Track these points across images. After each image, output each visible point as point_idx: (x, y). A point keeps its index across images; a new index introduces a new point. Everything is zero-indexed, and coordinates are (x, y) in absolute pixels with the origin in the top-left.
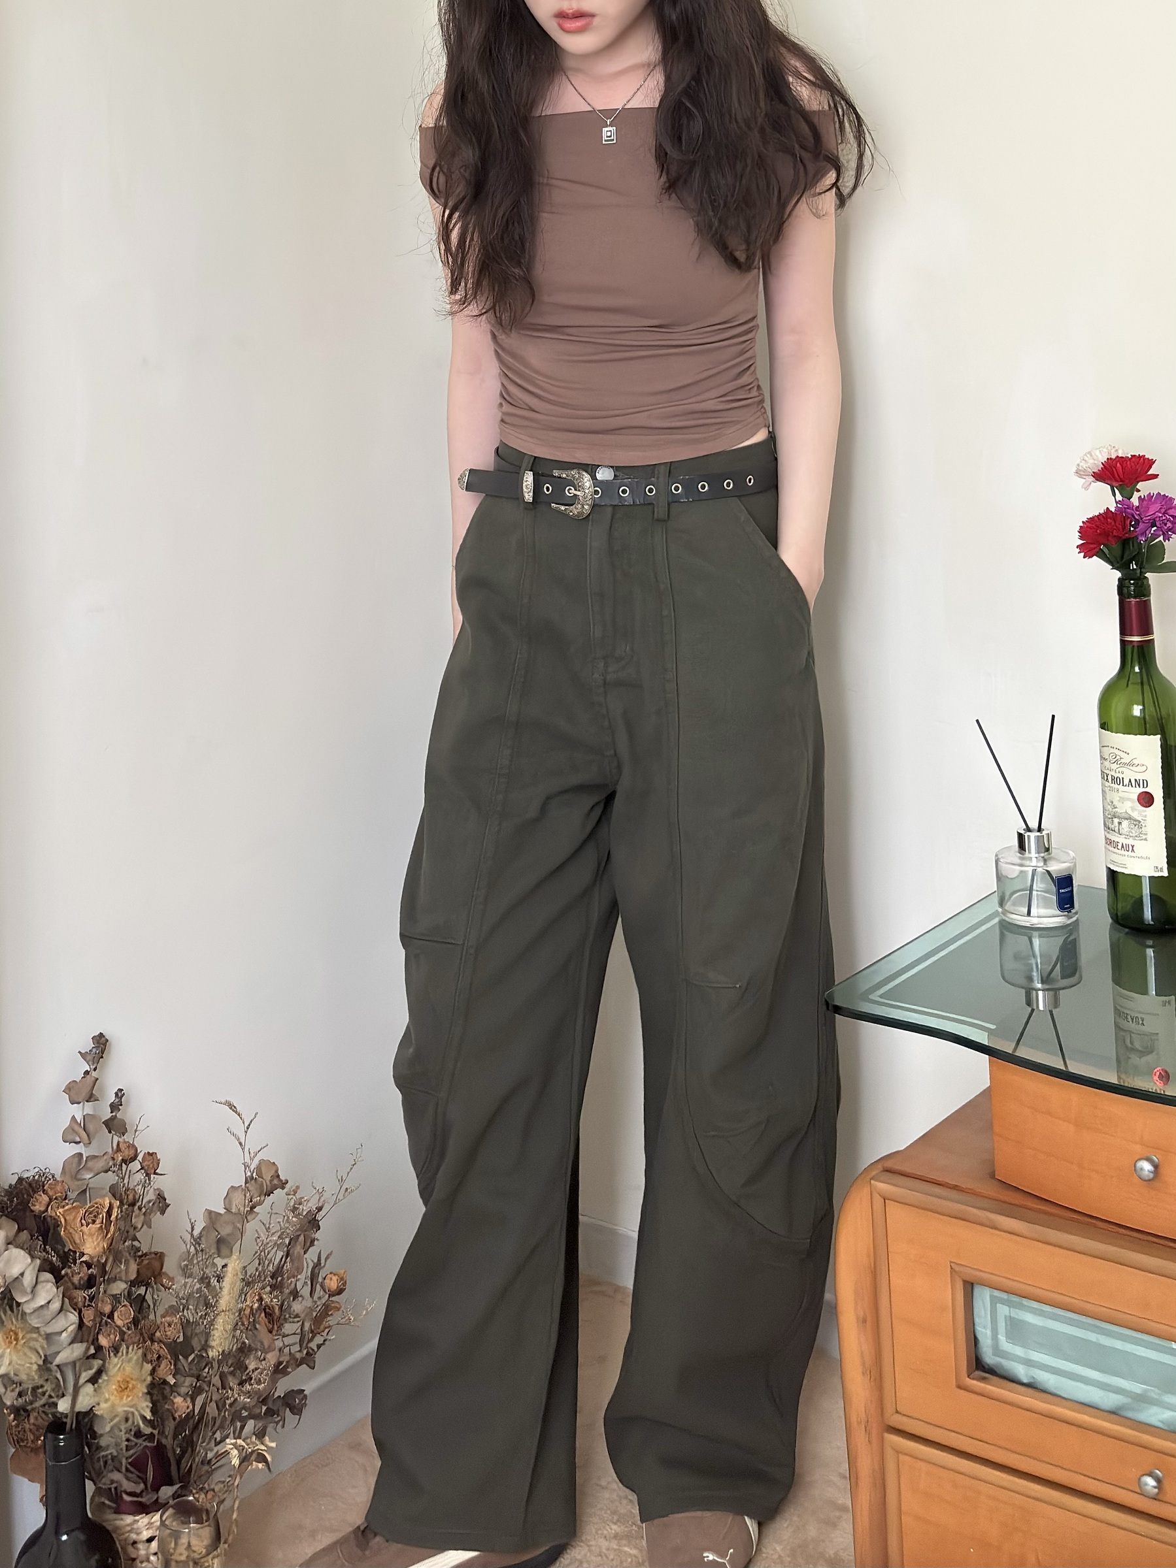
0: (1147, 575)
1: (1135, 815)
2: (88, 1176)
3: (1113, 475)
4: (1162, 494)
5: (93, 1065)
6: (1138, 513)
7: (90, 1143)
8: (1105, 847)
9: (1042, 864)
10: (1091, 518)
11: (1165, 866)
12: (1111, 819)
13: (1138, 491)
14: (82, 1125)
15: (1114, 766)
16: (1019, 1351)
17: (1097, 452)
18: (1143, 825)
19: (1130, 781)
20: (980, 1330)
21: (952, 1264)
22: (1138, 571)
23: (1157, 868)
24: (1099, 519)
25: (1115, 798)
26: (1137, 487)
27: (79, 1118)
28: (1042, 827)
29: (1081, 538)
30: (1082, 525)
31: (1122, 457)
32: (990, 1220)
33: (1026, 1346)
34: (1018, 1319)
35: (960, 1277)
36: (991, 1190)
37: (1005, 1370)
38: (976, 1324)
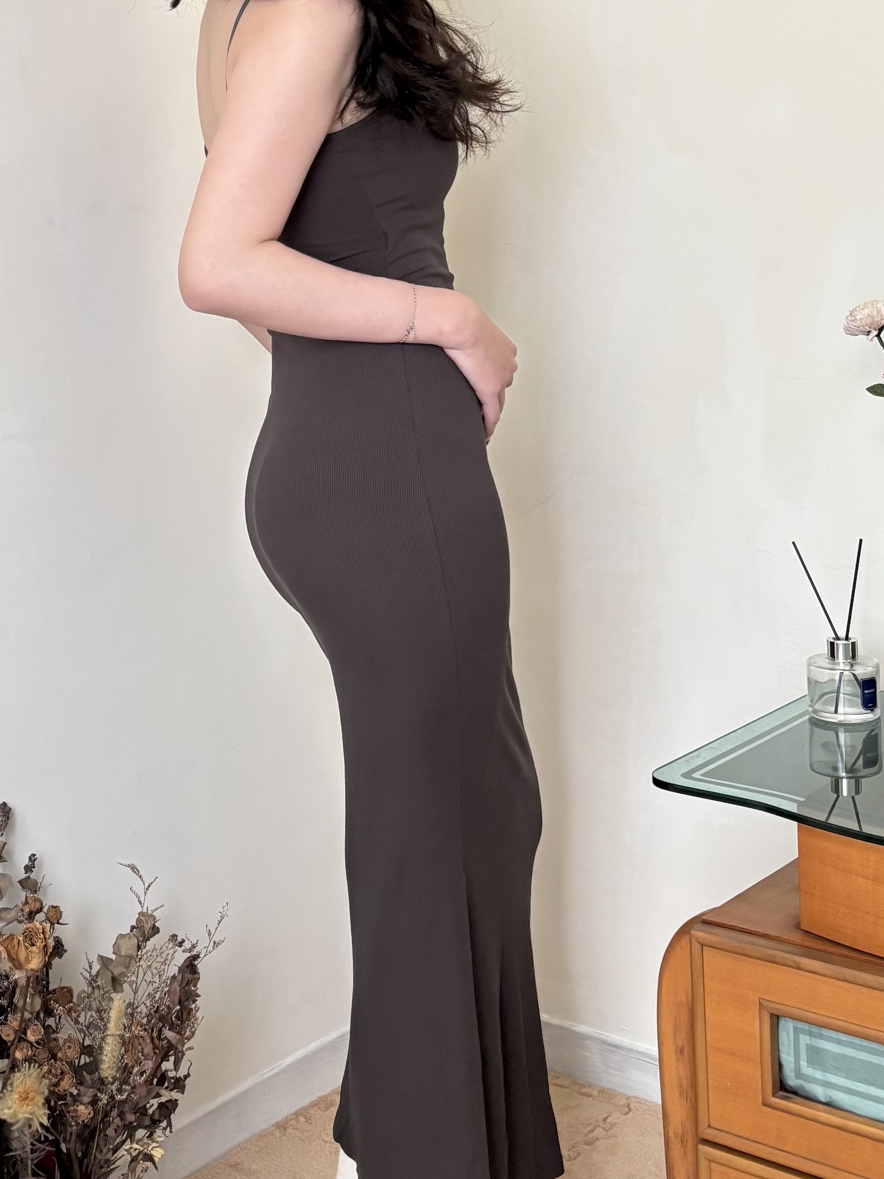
2: (2, 924)
7: (3, 898)
9: (848, 668)
16: (818, 1075)
20: (783, 1055)
21: (761, 1001)
28: (849, 636)
32: (794, 961)
33: (825, 1070)
34: (818, 1048)
35: (768, 1011)
36: (797, 937)
37: (805, 1091)
38: (781, 1051)
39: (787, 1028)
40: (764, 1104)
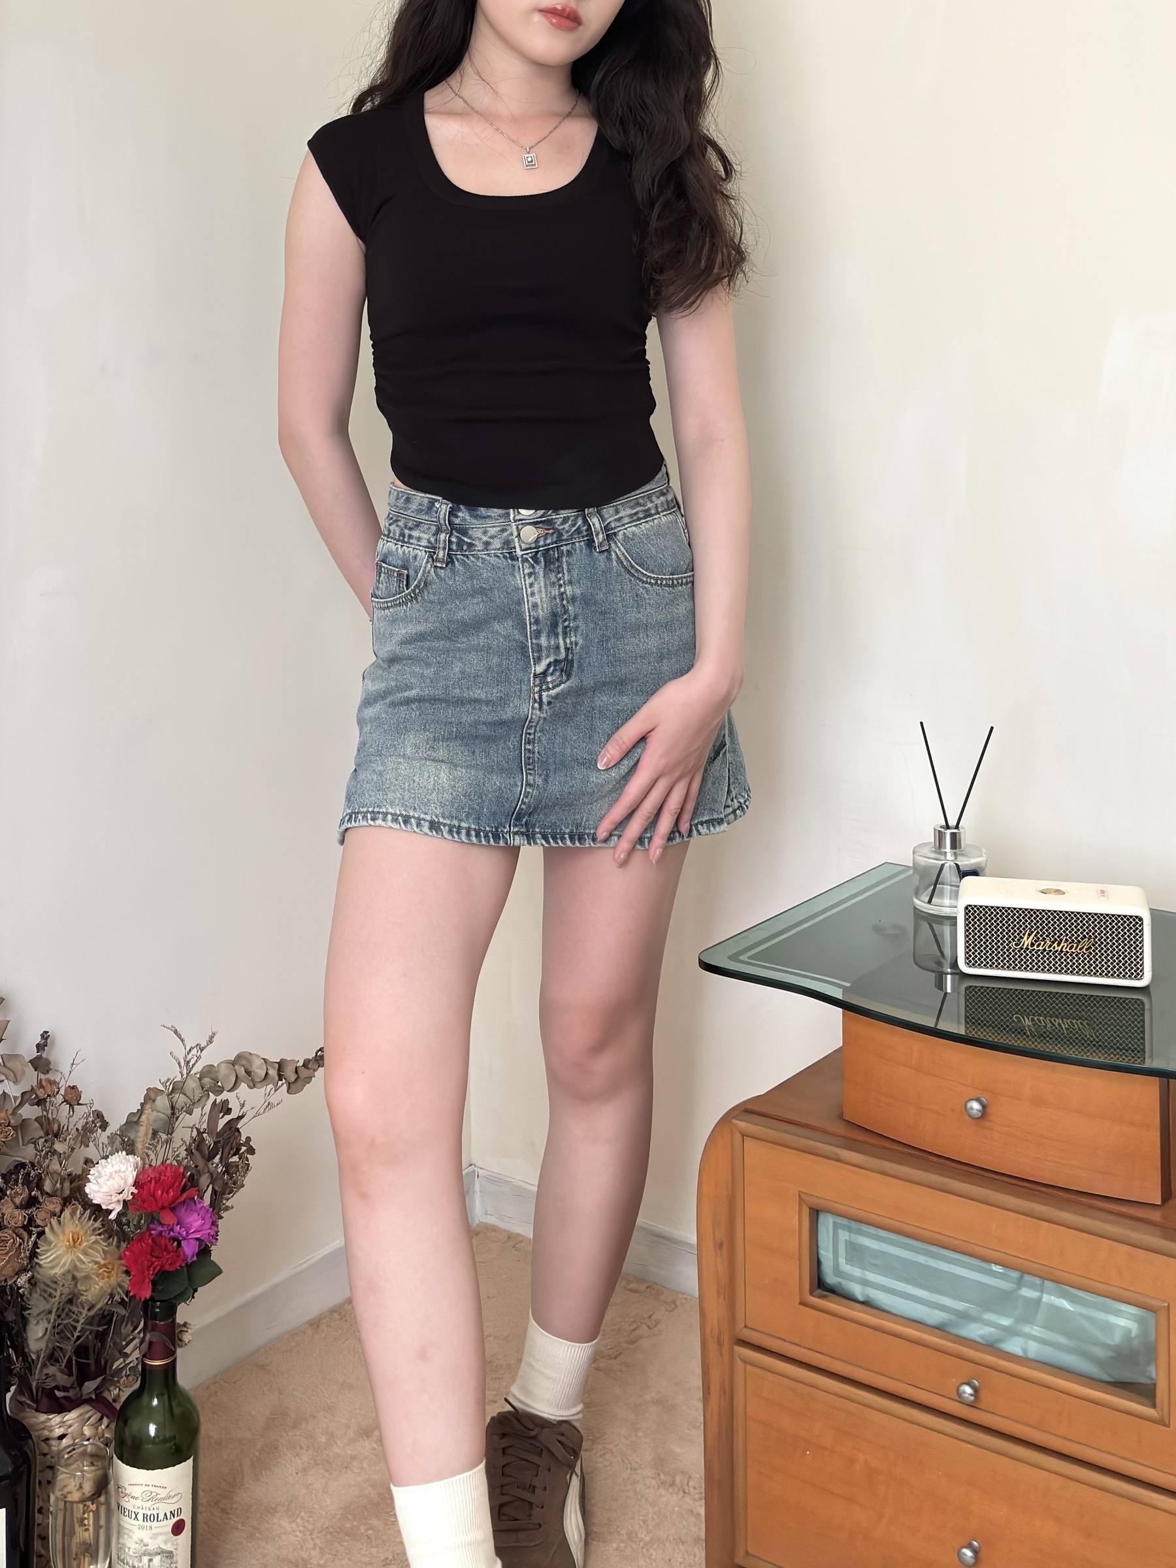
20: (822, 1252)
21: (802, 1195)
32: (836, 1154)
33: (863, 1267)
34: (857, 1244)
35: (808, 1205)
36: (839, 1128)
37: (843, 1289)
38: (820, 1247)
39: (827, 1223)
40: (801, 1303)
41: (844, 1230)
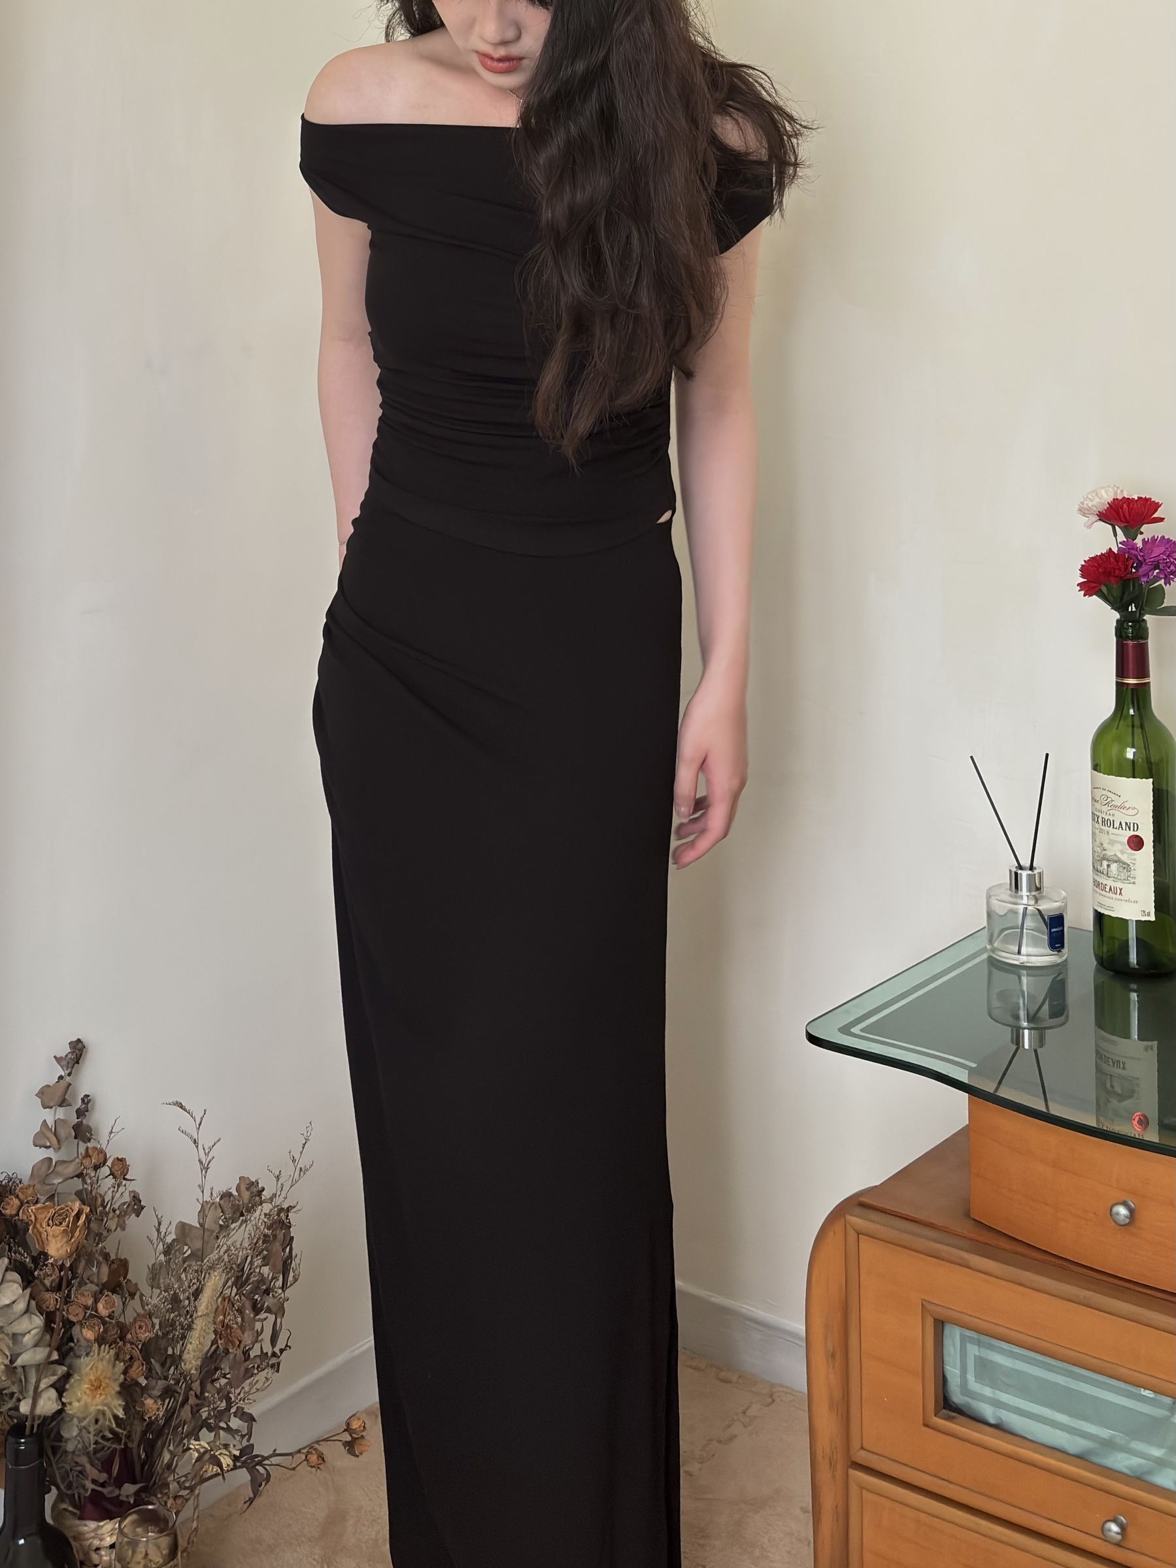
0: (1146, 617)
1: (1124, 858)
2: (56, 1181)
3: (1118, 514)
4: (1166, 538)
5: (67, 1069)
6: (1142, 554)
7: (60, 1148)
8: (1094, 890)
9: (1032, 902)
10: (1092, 558)
11: (1153, 911)
12: (1101, 861)
13: (1142, 533)
14: (53, 1130)
15: (1105, 808)
16: (987, 1391)
17: (1103, 492)
18: (1132, 869)
19: (1121, 824)
20: (948, 1367)
21: (924, 1303)
22: (1138, 615)
23: (1144, 911)
24: (1102, 559)
25: (1105, 839)
26: (1141, 530)
27: (50, 1123)
28: (1034, 865)
29: (1082, 576)
30: (1083, 563)
31: (1129, 499)
32: (963, 1258)
33: (994, 1385)
34: (987, 1360)
35: (931, 1315)
36: (965, 1228)
37: (973, 1410)
38: (945, 1362)
39: (953, 1337)
40: (926, 1425)
41: (973, 1344)
